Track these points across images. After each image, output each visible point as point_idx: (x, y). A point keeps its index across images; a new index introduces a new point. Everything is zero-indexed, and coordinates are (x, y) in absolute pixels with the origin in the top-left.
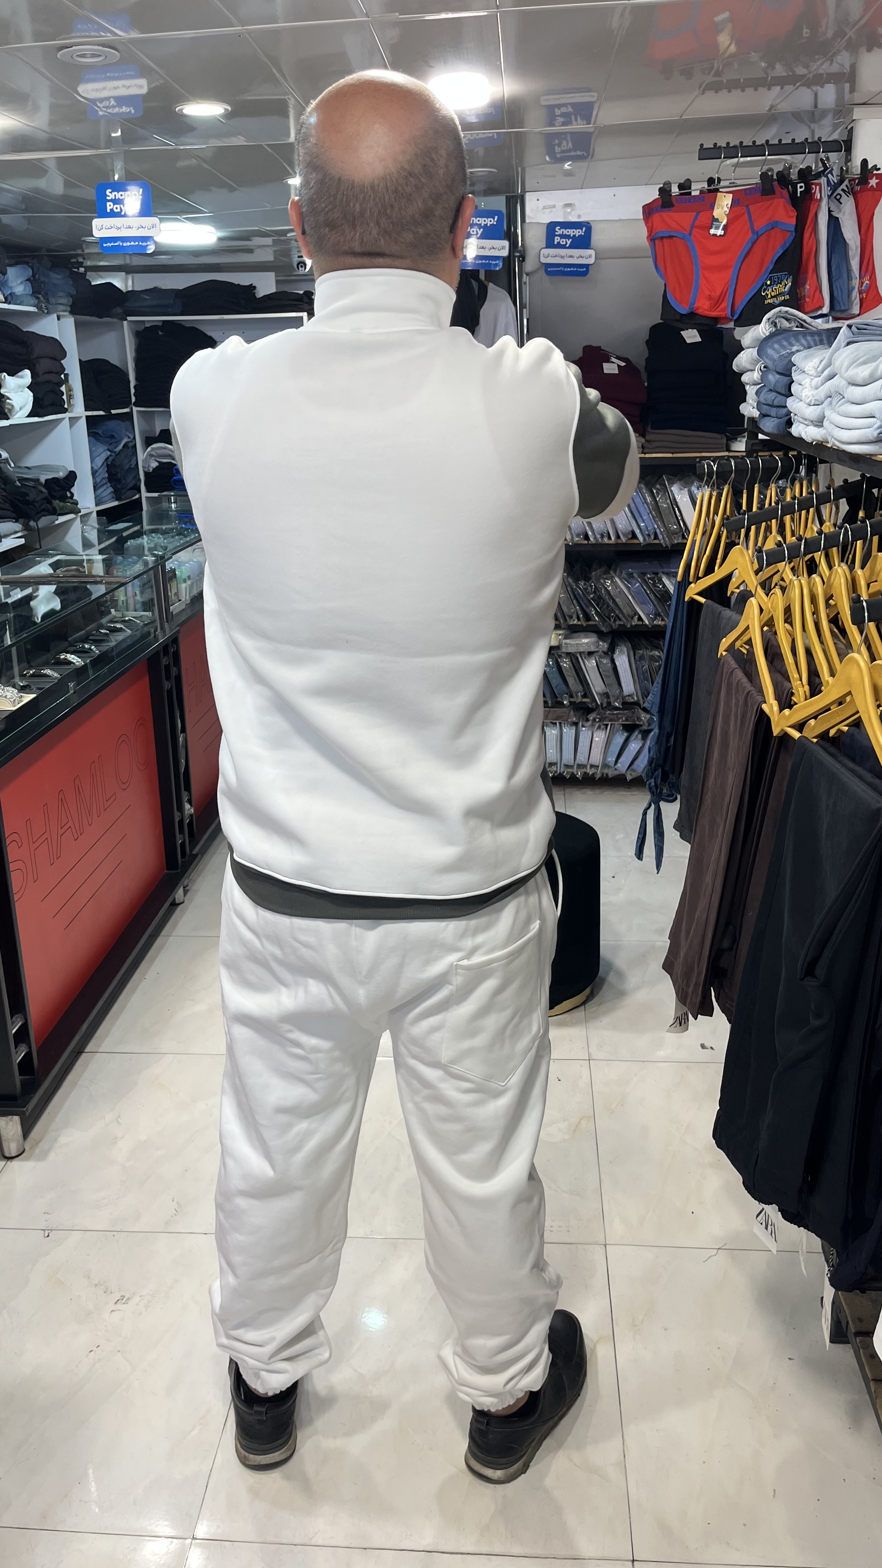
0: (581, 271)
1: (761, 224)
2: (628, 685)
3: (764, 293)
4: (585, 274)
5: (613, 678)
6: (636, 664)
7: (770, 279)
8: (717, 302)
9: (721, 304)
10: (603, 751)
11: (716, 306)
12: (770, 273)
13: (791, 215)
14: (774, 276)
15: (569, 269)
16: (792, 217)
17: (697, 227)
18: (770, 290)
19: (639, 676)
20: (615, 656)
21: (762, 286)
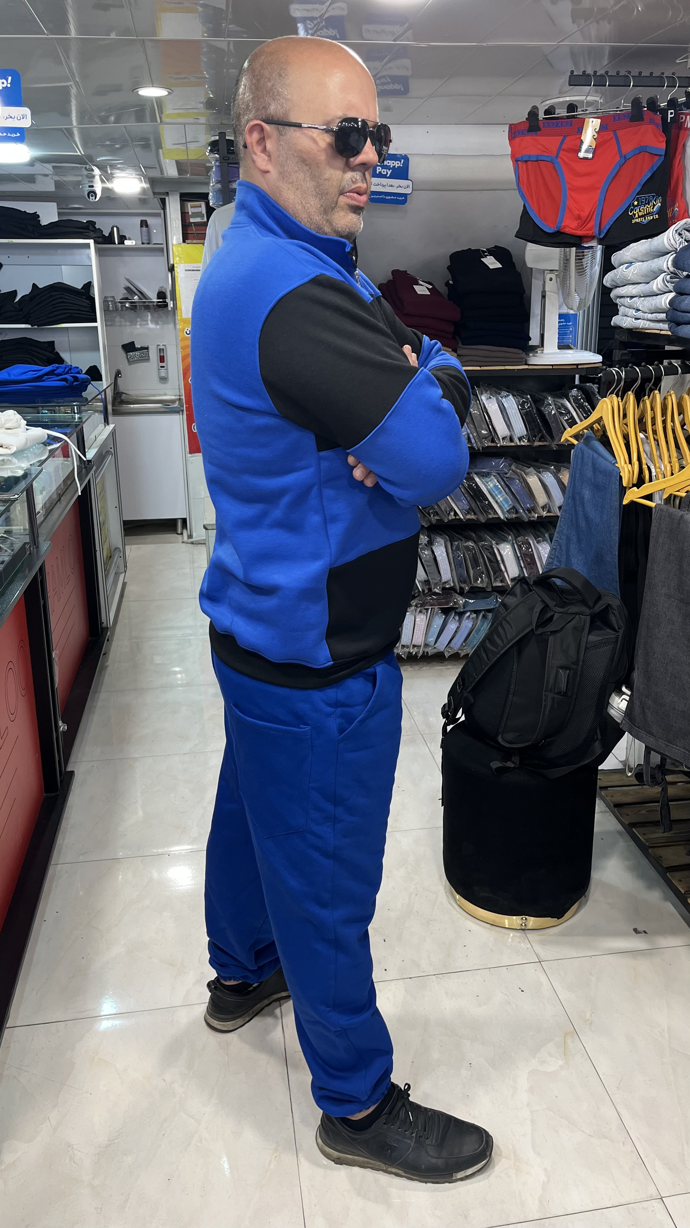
0: (400, 199)
1: (628, 148)
2: (446, 573)
3: (631, 213)
4: (404, 202)
5: (434, 567)
6: (453, 553)
7: (638, 200)
8: (584, 222)
9: (588, 222)
10: (425, 632)
11: (583, 226)
12: (637, 195)
13: (661, 140)
14: (641, 197)
15: (390, 198)
16: (662, 142)
17: (563, 150)
18: (638, 210)
19: (456, 564)
20: (434, 548)
21: (629, 206)
